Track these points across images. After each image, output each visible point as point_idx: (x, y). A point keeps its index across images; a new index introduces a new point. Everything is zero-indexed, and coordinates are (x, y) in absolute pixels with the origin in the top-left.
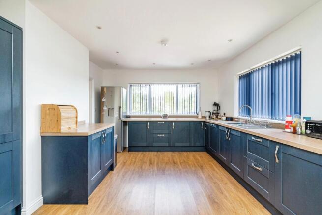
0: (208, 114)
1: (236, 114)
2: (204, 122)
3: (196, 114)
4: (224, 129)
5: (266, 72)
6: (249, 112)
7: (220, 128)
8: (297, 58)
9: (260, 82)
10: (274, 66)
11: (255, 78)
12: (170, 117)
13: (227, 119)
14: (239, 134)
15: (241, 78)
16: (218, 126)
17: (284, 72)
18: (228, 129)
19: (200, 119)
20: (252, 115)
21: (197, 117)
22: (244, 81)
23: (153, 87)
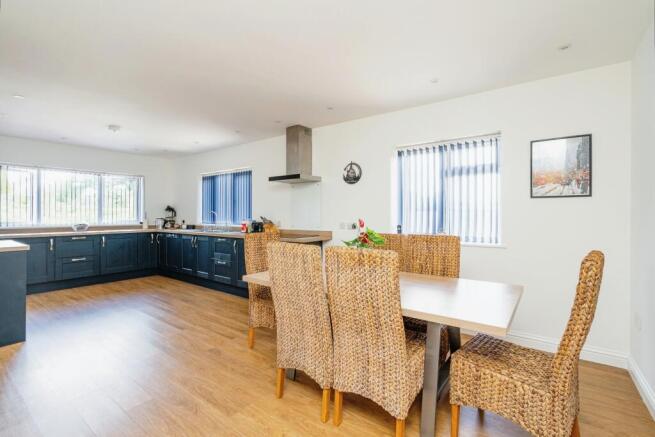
0: (161, 223)
1: (199, 221)
2: (155, 234)
3: (138, 224)
4: (189, 238)
5: (229, 178)
6: (213, 218)
7: (184, 237)
8: (249, 173)
9: (224, 184)
10: (235, 175)
11: (220, 182)
12: (90, 228)
13: (188, 227)
14: (207, 239)
15: (204, 179)
16: (180, 235)
17: (242, 182)
18: (195, 236)
19: (145, 229)
20: (217, 222)
21: (141, 227)
22: (208, 184)
23: (42, 172)
